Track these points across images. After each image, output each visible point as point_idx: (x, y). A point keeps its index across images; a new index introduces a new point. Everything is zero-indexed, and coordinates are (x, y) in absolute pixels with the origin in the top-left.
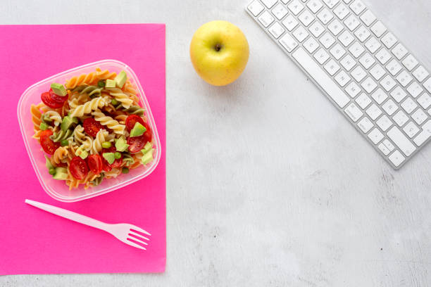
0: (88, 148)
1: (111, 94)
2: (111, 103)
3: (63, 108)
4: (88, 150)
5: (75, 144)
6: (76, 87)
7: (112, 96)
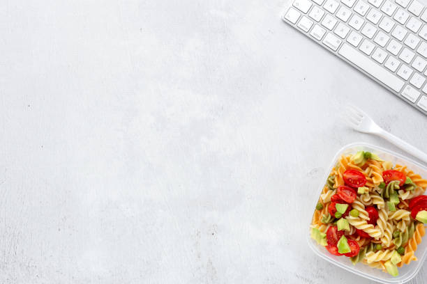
0: (363, 198)
1: (387, 251)
2: (381, 244)
3: (408, 206)
4: (362, 196)
5: (374, 190)
6: (415, 230)
7: (385, 249)
